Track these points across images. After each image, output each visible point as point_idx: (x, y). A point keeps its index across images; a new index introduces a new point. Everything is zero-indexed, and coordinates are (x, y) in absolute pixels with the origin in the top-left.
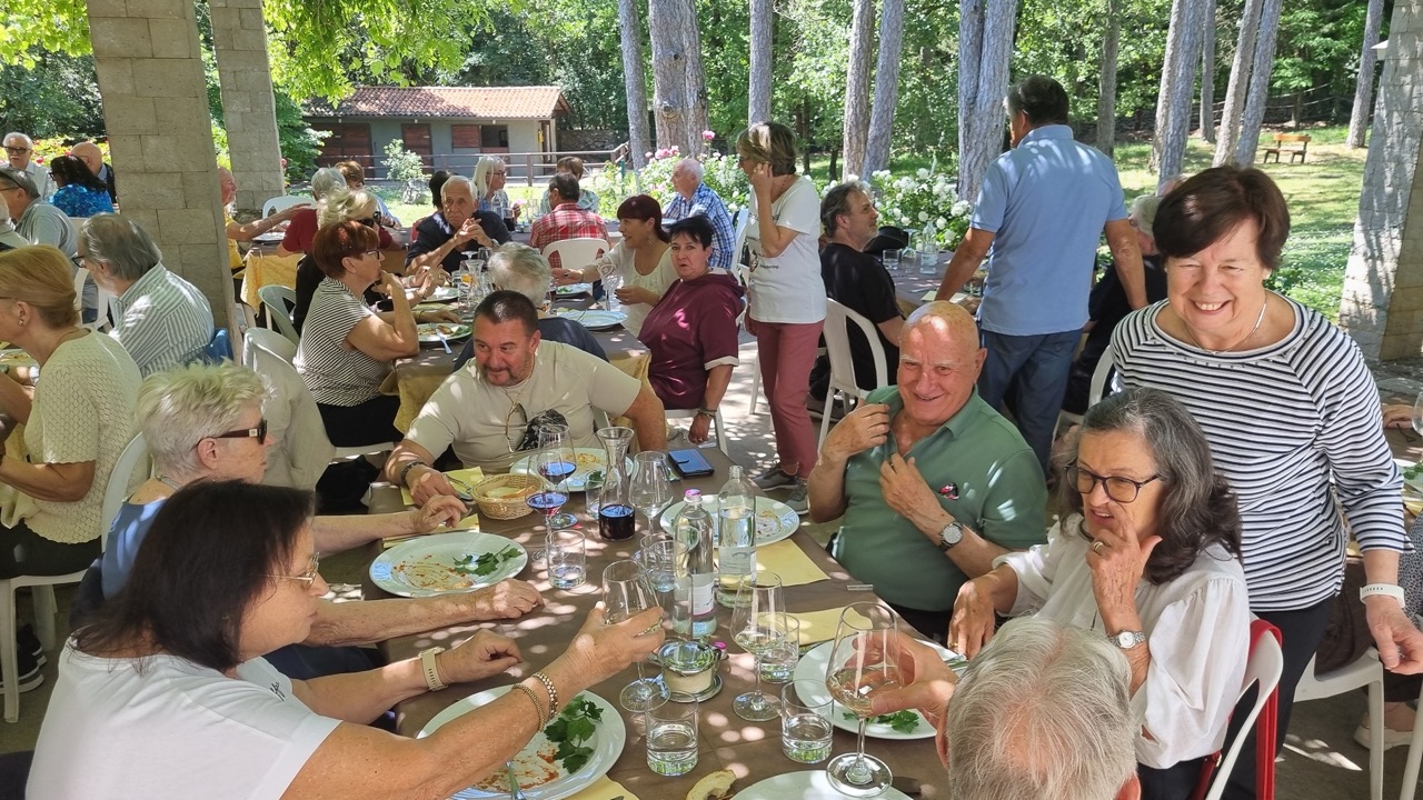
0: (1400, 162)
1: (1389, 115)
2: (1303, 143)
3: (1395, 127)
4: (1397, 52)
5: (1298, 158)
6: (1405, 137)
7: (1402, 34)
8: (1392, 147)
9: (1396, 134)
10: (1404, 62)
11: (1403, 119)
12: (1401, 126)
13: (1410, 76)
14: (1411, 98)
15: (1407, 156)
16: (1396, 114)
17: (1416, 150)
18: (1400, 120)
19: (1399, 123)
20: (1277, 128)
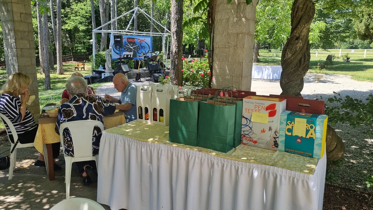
0: (14, 66)
1: (7, 49)
2: (83, 65)
3: (10, 53)
4: (4, 28)
5: (83, 69)
6: (13, 57)
7: (4, 22)
8: (11, 60)
9: (11, 56)
10: (7, 32)
11: (11, 51)
12: (11, 53)
13: (9, 36)
14: (11, 44)
15: (15, 63)
16: (9, 49)
17: (16, 61)
18: (10, 51)
19: (10, 52)
20: (82, 62)
